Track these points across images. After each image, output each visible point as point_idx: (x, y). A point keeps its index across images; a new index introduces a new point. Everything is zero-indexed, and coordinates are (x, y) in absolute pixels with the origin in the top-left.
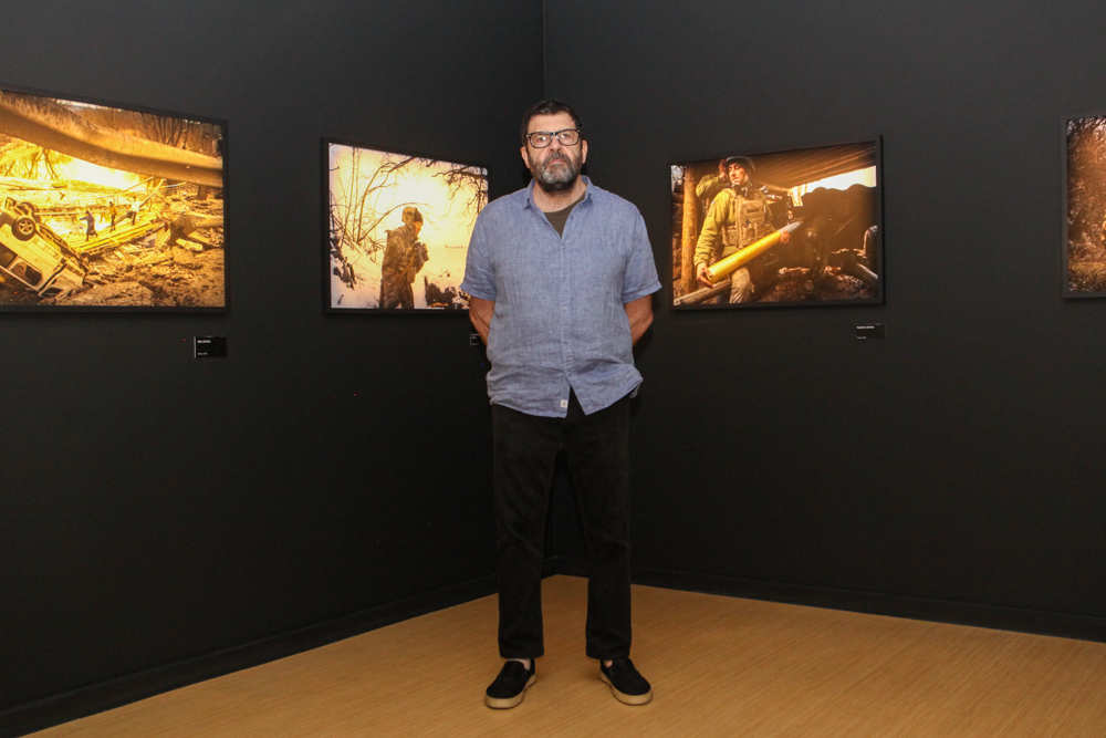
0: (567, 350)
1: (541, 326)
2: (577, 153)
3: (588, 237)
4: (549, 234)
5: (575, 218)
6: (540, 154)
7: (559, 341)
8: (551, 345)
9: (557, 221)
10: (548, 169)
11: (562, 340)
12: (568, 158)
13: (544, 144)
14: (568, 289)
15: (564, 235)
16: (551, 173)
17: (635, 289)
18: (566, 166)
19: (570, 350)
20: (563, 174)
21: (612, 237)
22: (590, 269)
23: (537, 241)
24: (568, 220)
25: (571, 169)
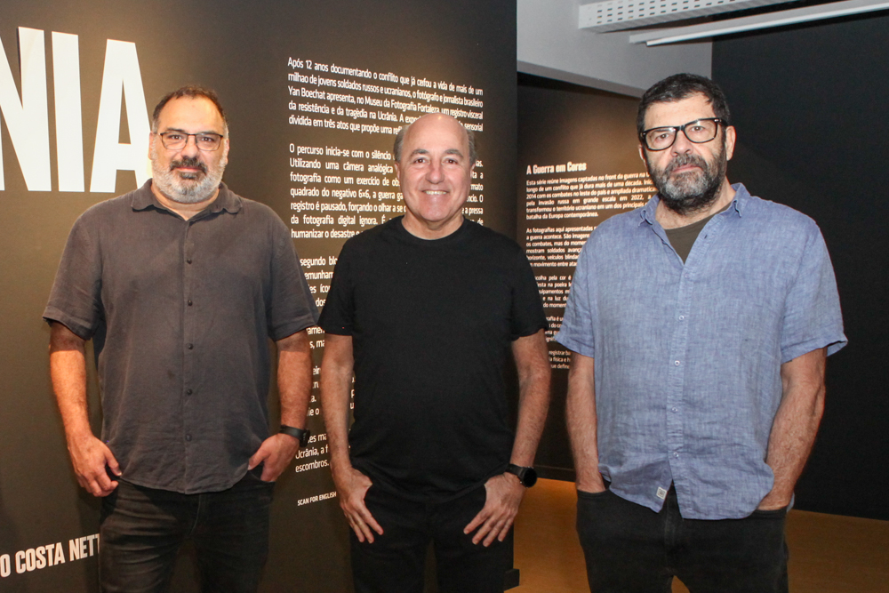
0: (675, 422)
1: (640, 386)
2: (716, 151)
3: (726, 261)
4: (668, 258)
5: (710, 236)
6: (659, 159)
7: (665, 408)
8: (654, 413)
9: (682, 242)
10: (672, 179)
11: (669, 407)
12: (701, 160)
13: (667, 142)
14: (685, 335)
15: (689, 260)
16: (676, 185)
17: (794, 340)
18: (699, 173)
19: (680, 423)
20: (694, 185)
21: (764, 261)
22: (718, 305)
23: (650, 270)
24: (699, 239)
25: (707, 175)
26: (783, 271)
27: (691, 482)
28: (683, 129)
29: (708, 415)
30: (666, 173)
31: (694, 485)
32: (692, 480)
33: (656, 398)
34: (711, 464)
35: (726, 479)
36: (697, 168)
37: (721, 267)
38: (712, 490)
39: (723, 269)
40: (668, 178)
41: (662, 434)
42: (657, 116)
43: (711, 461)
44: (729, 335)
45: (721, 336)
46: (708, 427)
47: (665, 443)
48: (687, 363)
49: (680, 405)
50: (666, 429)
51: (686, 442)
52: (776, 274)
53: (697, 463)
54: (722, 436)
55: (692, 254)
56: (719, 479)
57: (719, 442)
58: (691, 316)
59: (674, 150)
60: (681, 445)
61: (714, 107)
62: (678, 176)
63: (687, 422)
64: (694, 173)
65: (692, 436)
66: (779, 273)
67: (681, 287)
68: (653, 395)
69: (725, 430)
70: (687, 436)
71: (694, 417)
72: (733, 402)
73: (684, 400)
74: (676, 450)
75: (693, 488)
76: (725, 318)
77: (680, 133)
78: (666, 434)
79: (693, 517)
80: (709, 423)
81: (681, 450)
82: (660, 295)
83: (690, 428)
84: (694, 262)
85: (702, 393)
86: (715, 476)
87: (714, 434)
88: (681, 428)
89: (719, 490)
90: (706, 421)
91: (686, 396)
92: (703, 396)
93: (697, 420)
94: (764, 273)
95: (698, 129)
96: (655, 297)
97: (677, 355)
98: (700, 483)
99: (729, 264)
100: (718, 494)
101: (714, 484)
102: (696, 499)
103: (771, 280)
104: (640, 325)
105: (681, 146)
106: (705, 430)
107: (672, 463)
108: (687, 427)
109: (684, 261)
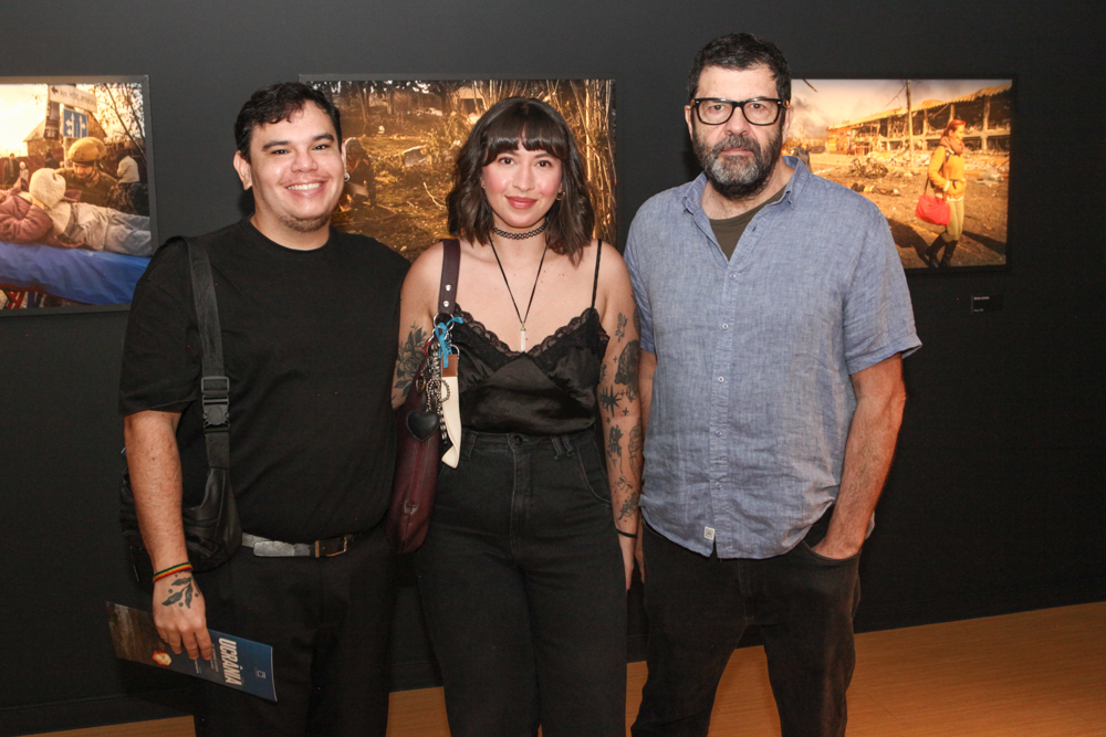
26: (836, 273)
27: (732, 517)
28: (742, 105)
29: (755, 441)
30: (714, 151)
31: (736, 520)
32: (733, 514)
33: (699, 419)
34: (756, 497)
35: (769, 515)
36: (750, 153)
37: (768, 268)
38: (754, 525)
39: (770, 271)
40: (716, 158)
41: (705, 462)
42: (715, 83)
43: (756, 493)
44: (778, 350)
45: (768, 351)
46: (754, 455)
47: (707, 472)
48: (733, 379)
49: (724, 427)
50: (709, 455)
51: (730, 471)
52: (828, 277)
53: (740, 496)
54: (769, 465)
55: (737, 250)
56: (761, 514)
57: (766, 473)
58: (736, 324)
59: (728, 128)
60: (725, 474)
61: (778, 83)
62: (727, 158)
63: (732, 448)
64: (747, 158)
65: (737, 465)
66: (832, 275)
67: (725, 290)
68: (696, 415)
69: (772, 459)
70: (732, 464)
71: (740, 442)
72: (781, 428)
73: (729, 422)
74: (718, 480)
75: (734, 523)
76: (772, 330)
77: (738, 110)
78: (709, 461)
79: (732, 556)
80: (756, 450)
81: (724, 480)
82: (702, 299)
83: (735, 455)
84: (740, 259)
85: (749, 415)
86: (758, 511)
87: (761, 464)
88: (724, 454)
89: (762, 527)
90: (753, 447)
91: (732, 418)
92: (750, 419)
93: (743, 447)
94: (815, 275)
95: (757, 106)
96: (696, 301)
97: (722, 370)
98: (742, 518)
99: (777, 264)
100: (761, 530)
101: (756, 519)
102: (737, 536)
103: (822, 284)
104: (683, 333)
105: (737, 125)
106: (751, 457)
107: (713, 493)
108: (732, 454)
109: (729, 259)
